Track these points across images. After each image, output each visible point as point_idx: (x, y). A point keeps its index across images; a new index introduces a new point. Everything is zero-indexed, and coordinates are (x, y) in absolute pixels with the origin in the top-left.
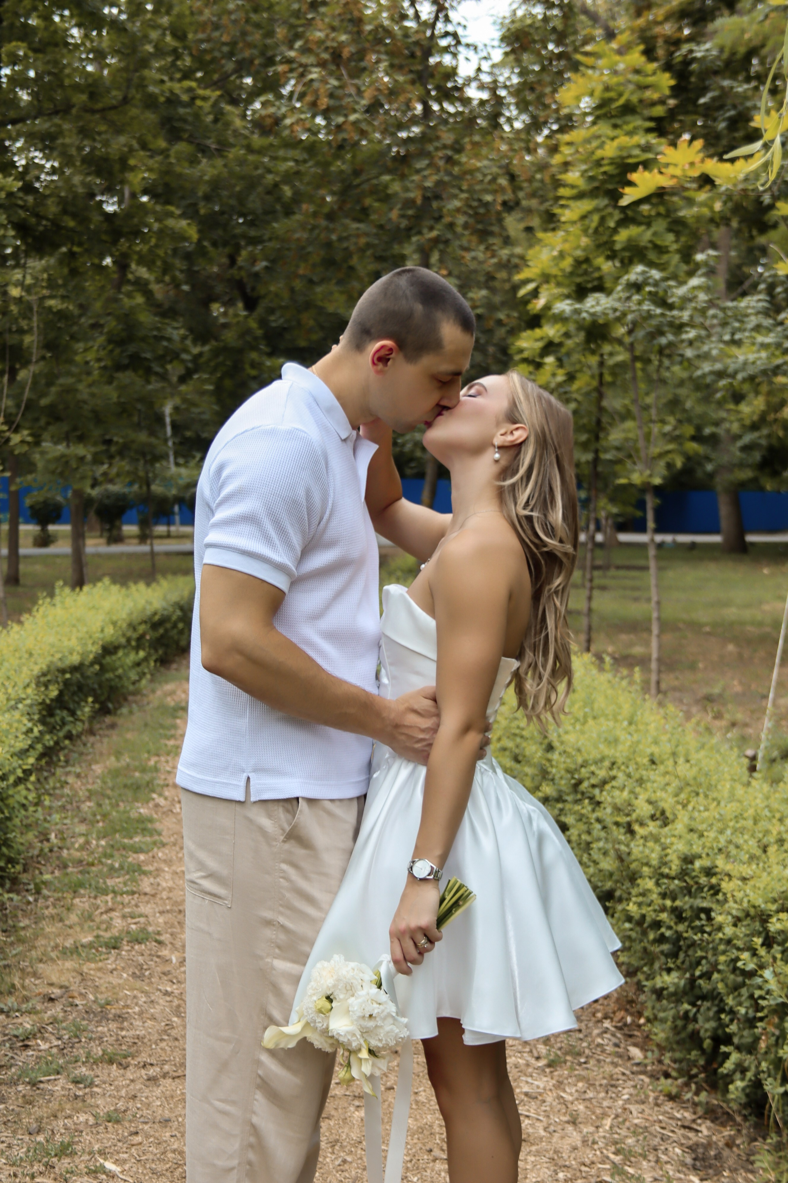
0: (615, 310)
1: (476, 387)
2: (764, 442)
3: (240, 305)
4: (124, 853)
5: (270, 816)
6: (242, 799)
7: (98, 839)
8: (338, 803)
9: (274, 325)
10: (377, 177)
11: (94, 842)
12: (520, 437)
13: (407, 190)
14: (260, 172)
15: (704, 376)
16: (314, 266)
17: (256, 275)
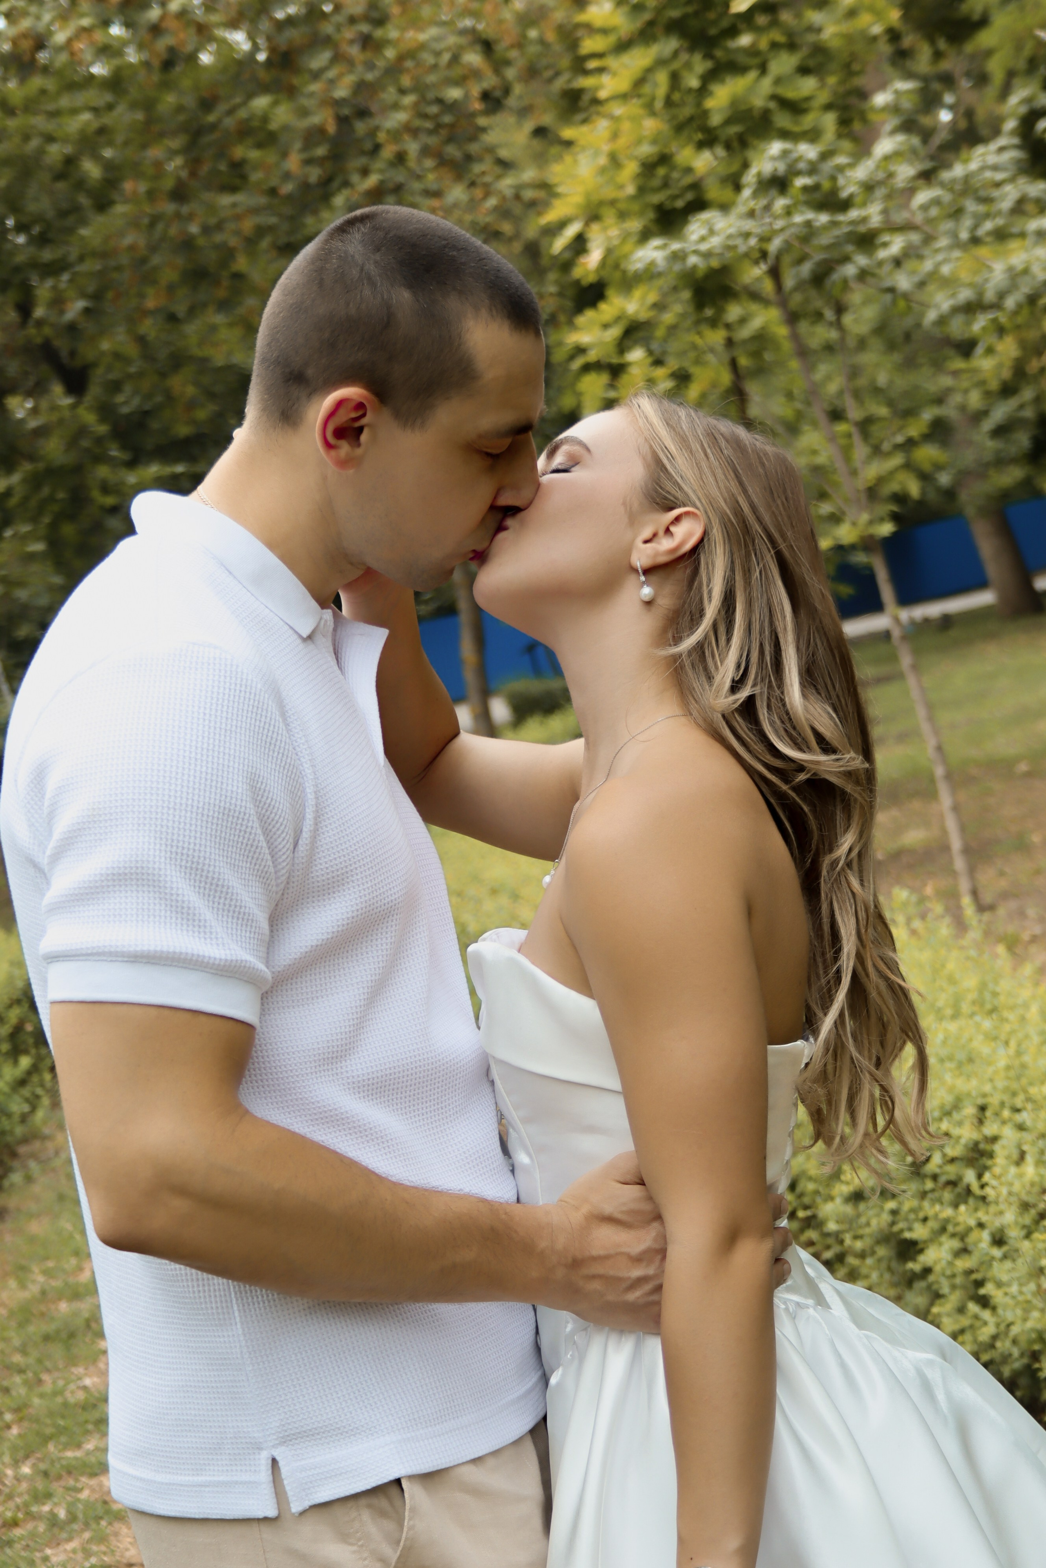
0: (747, 235)
1: (564, 448)
2: (1029, 413)
3: (57, 389)
4: (71, 1482)
5: (344, 1537)
6: (271, 1511)
7: (16, 1463)
8: (491, 1462)
9: (125, 410)
10: (245, 103)
11: (9, 1472)
12: (690, 535)
13: (304, 113)
14: (34, 143)
15: (942, 321)
16: (171, 289)
17: (72, 328)
